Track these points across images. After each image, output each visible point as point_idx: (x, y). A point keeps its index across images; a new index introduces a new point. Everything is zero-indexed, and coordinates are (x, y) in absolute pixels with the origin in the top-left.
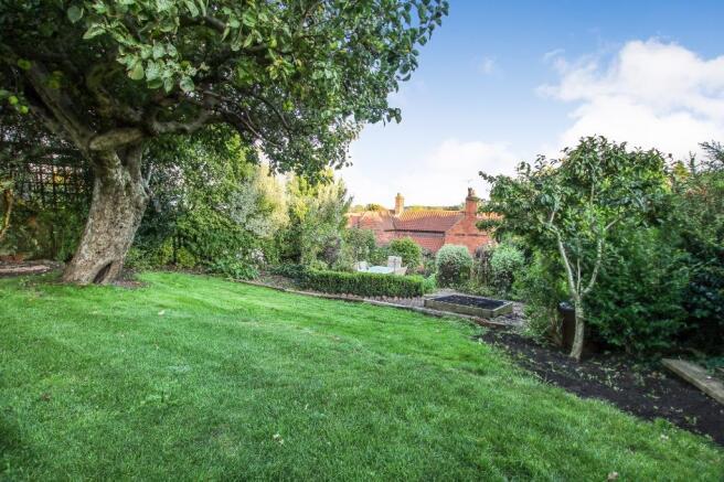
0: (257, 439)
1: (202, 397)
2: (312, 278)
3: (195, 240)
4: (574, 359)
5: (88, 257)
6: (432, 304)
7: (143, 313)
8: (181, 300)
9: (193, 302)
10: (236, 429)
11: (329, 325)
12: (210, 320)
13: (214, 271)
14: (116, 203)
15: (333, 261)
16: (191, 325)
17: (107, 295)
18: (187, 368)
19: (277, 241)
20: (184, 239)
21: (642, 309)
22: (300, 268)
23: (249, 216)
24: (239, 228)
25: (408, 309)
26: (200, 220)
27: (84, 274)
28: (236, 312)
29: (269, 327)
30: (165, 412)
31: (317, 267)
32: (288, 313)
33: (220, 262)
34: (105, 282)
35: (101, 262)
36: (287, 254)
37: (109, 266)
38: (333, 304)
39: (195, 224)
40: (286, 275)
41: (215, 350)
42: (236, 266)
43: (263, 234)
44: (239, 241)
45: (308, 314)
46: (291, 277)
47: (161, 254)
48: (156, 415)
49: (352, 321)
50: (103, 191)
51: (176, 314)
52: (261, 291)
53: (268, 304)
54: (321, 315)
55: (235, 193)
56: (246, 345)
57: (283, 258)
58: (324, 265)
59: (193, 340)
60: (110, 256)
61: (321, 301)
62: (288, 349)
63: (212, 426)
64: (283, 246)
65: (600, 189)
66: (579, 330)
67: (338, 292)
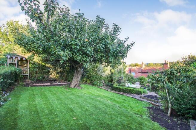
0: (97, 116)
1: (91, 110)
2: (114, 88)
3: (90, 77)
4: (168, 116)
5: (73, 83)
6: (142, 97)
7: (82, 95)
8: (88, 92)
9: (90, 93)
10: (95, 114)
11: (114, 100)
12: (92, 97)
13: (94, 84)
14: (78, 74)
15: (121, 83)
16: (90, 98)
17: (76, 90)
18: (89, 106)
19: (107, 77)
20: (88, 77)
21: (185, 106)
22: (112, 84)
23: (101, 72)
24: (99, 75)
25: (134, 98)
26: (91, 73)
27: (73, 86)
28: (97, 96)
29: (102, 100)
30: (87, 111)
31: (116, 85)
32: (107, 97)
33: (95, 82)
34: (76, 87)
35: (75, 84)
36: (110, 80)
37: (76, 84)
38: (117, 95)
39: (90, 74)
40: (109, 86)
41: (93, 103)
42: (98, 84)
43: (104, 76)
44: (99, 78)
45: (111, 97)
46: (110, 86)
47: (84, 80)
48: (86, 111)
49: (119, 100)
50: (76, 72)
51: (87, 95)
52: (103, 90)
53: (103, 94)
54: (113, 98)
55: (98, 67)
56: (98, 103)
57: (109, 82)
58: (118, 84)
59: (90, 101)
60: (77, 83)
61: (115, 94)
62: (104, 104)
63: (92, 114)
64: (109, 79)
65: (177, 76)
66: (170, 109)
67: (120, 92)
